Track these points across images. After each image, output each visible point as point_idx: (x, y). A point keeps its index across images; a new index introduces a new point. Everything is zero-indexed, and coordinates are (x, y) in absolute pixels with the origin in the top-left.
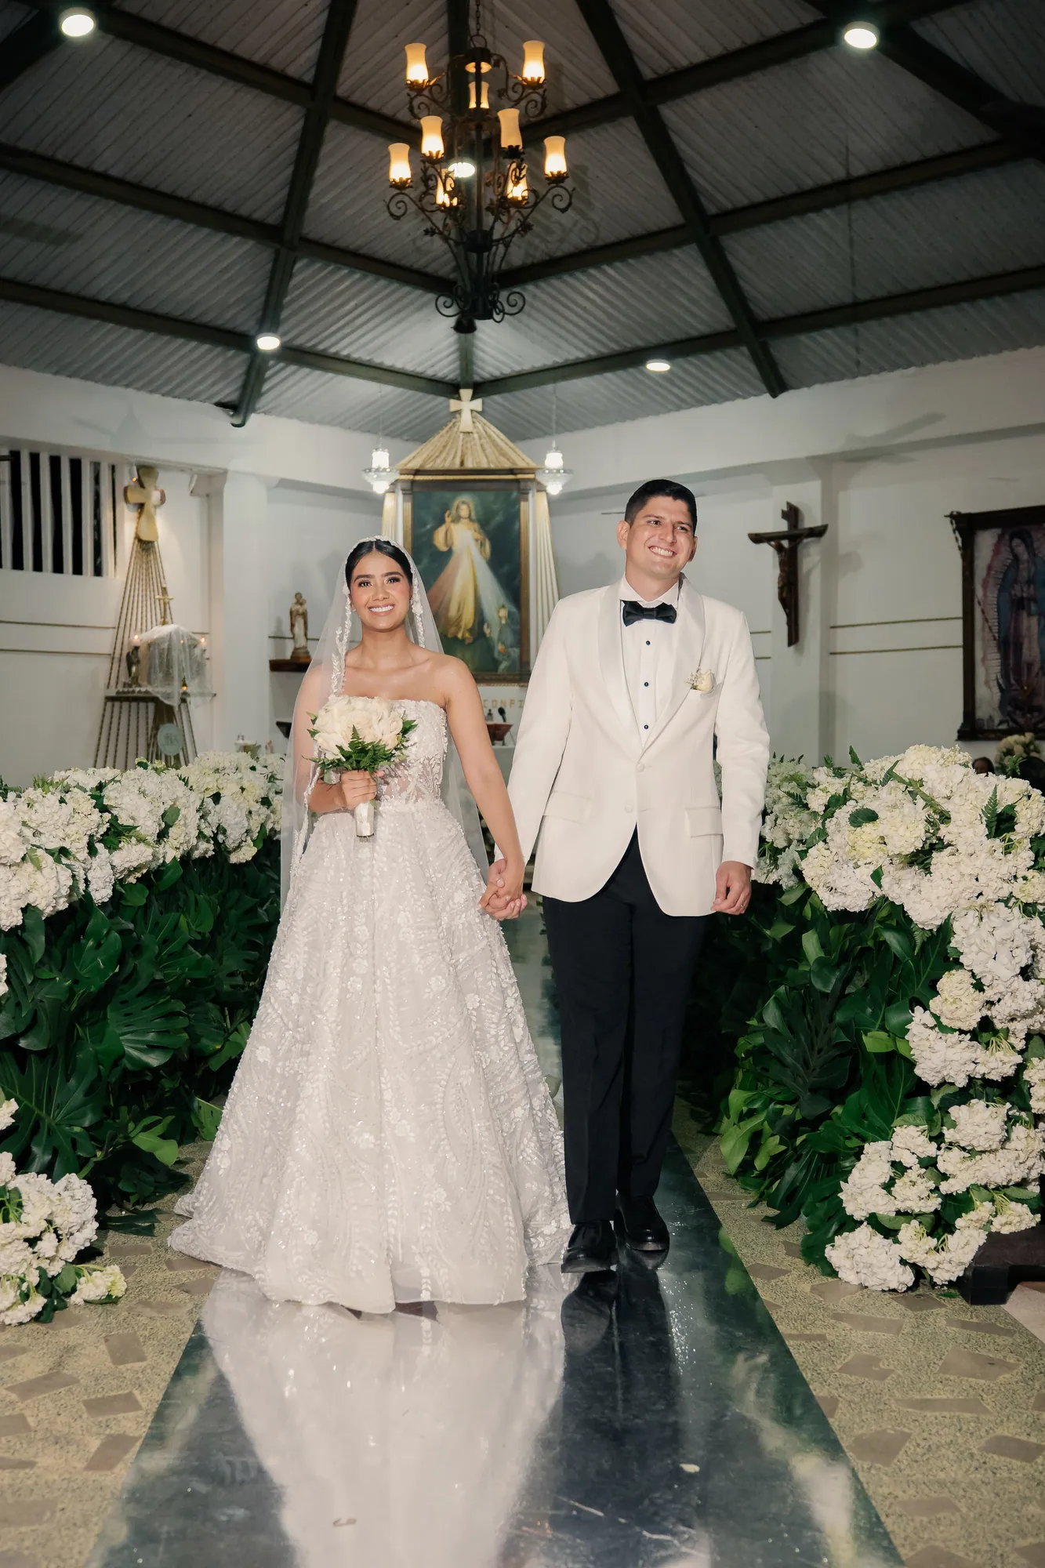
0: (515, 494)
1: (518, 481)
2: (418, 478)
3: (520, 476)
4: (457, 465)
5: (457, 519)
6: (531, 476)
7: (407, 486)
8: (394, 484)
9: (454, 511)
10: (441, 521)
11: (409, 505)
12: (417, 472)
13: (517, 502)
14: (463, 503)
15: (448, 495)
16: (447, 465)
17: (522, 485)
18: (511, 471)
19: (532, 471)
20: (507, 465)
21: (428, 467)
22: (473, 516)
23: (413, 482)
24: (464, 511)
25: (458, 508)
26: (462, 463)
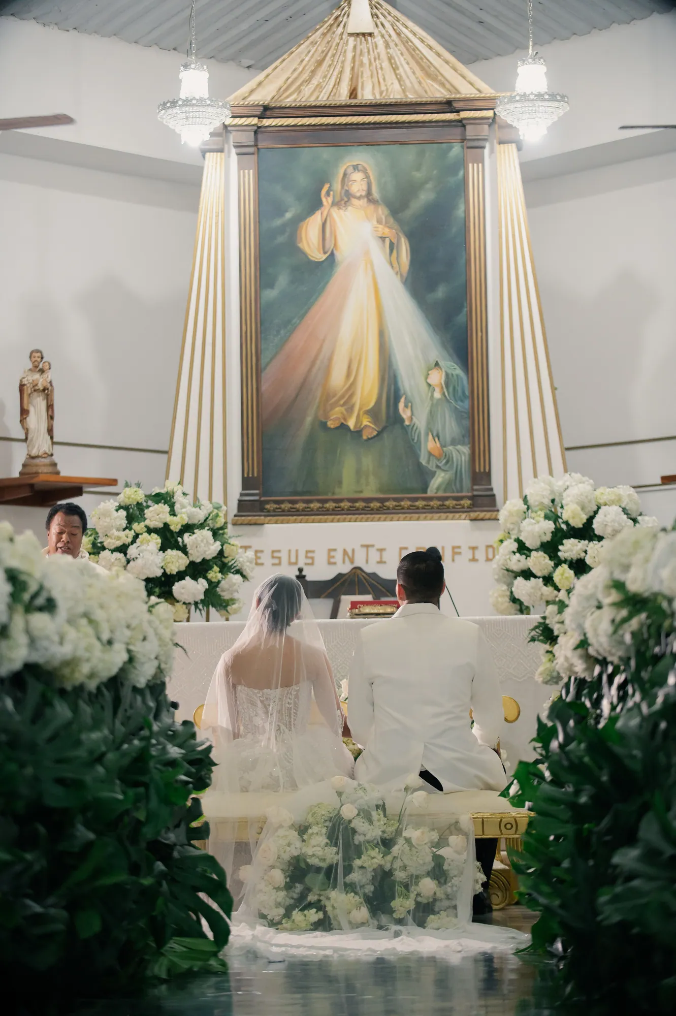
0: (457, 150)
1: (462, 124)
2: (269, 122)
3: (465, 115)
4: (343, 96)
6: (488, 114)
7: (248, 138)
10: (315, 205)
11: (250, 176)
12: (266, 111)
13: (462, 166)
14: (356, 168)
15: (326, 153)
16: (323, 98)
17: (471, 131)
18: (448, 105)
19: (489, 103)
20: (439, 94)
21: (290, 100)
24: (358, 184)
26: (353, 93)
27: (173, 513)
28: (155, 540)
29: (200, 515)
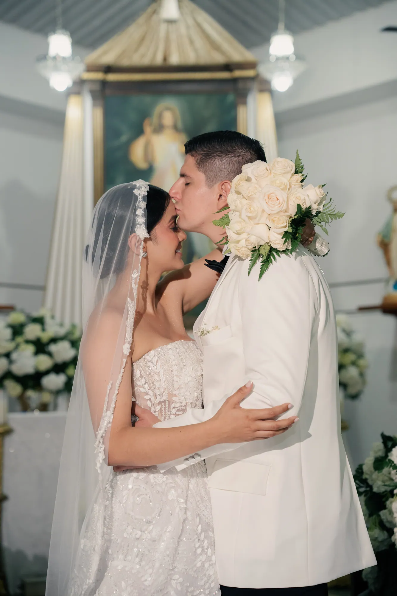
0: (231, 98)
1: (235, 80)
2: (112, 77)
3: (238, 73)
4: (159, 60)
5: (159, 129)
6: (250, 73)
7: (97, 87)
8: (80, 83)
9: (155, 119)
10: (139, 132)
11: (99, 113)
12: (109, 69)
13: (233, 107)
15: (147, 99)
16: (146, 61)
17: (240, 85)
18: (228, 67)
19: (252, 65)
20: (219, 59)
21: (126, 62)
22: (180, 125)
23: (104, 84)
24: (168, 119)
25: (160, 116)
26: (165, 59)
27: (43, 330)
28: (30, 349)
29: (62, 332)
